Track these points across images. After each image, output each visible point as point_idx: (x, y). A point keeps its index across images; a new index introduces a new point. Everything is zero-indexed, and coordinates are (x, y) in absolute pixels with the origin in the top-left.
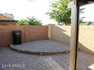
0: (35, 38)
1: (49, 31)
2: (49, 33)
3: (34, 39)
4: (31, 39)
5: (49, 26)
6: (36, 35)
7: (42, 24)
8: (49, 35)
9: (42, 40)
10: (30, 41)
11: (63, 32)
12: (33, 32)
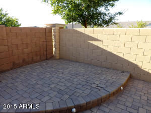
0: (24, 60)
1: (54, 40)
2: (54, 43)
3: (21, 61)
4: (14, 63)
5: (53, 28)
6: (26, 50)
7: (20, 25)
8: (54, 49)
9: (41, 60)
10: (11, 69)
11: (91, 42)
12: (17, 45)
